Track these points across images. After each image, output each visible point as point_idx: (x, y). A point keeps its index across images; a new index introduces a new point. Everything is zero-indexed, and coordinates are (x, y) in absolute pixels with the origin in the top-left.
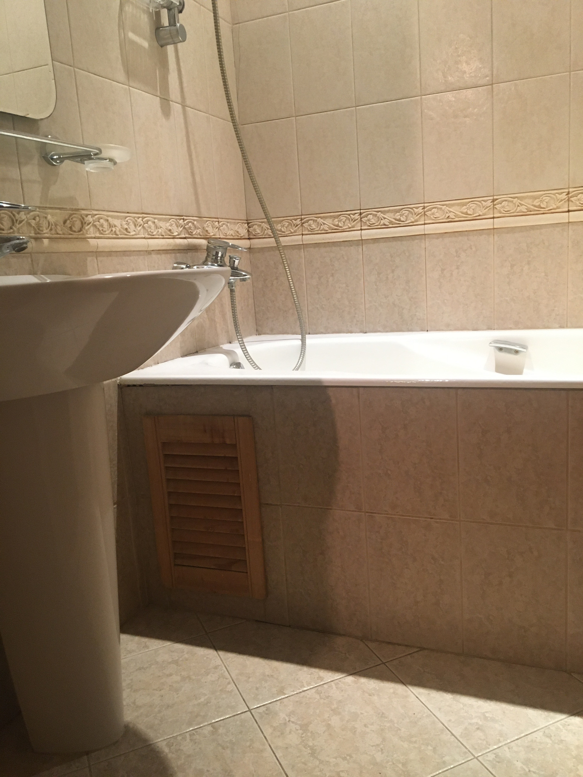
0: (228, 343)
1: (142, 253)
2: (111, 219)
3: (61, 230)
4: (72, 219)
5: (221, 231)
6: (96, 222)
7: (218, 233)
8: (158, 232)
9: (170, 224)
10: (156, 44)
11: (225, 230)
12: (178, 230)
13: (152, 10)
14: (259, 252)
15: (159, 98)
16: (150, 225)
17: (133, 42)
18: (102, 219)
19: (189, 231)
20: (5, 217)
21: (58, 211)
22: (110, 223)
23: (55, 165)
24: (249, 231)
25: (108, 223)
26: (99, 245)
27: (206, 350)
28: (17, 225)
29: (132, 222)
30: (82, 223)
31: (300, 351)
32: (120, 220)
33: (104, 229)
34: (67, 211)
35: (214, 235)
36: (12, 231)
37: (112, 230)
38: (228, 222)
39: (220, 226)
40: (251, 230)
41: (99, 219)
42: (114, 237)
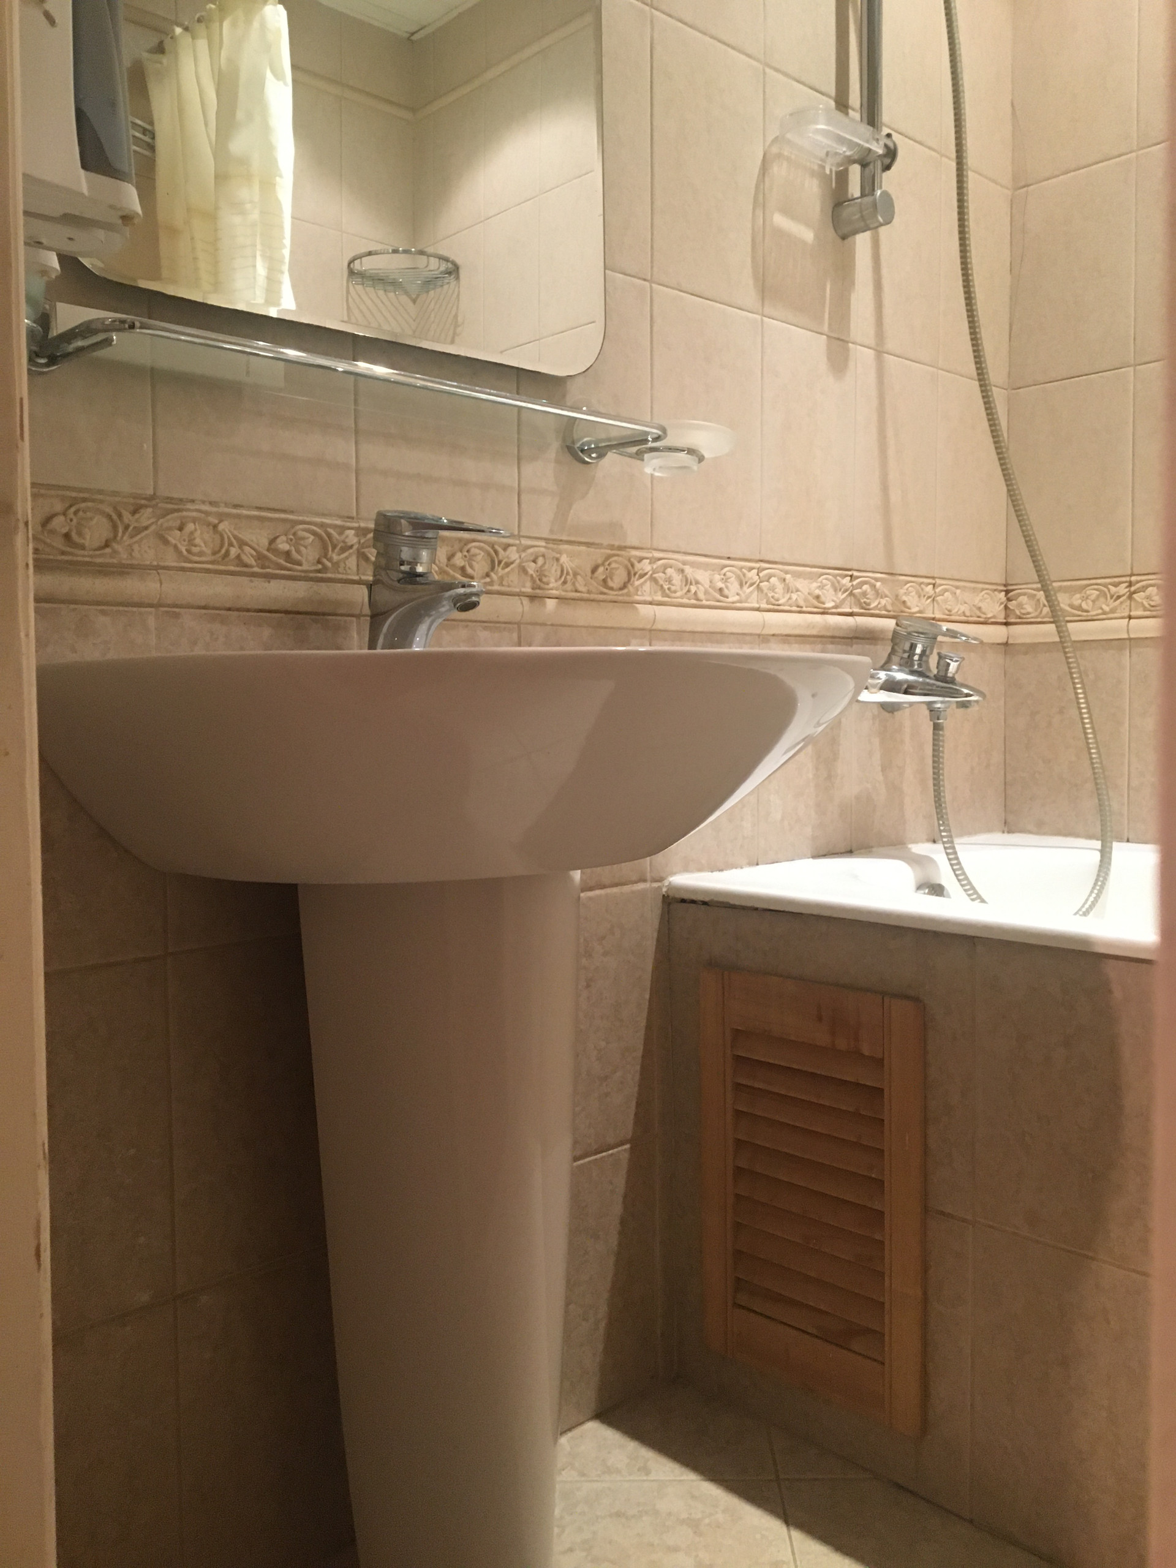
0: (928, 841)
1: (748, 638)
2: (691, 570)
3: (585, 585)
4: (609, 565)
5: (938, 604)
6: (658, 572)
7: (931, 608)
8: (790, 598)
9: (819, 584)
10: (831, 233)
11: (949, 603)
12: (837, 598)
13: (831, 171)
14: (1026, 653)
15: (825, 337)
16: (774, 585)
17: (779, 233)
18: (671, 567)
19: (862, 601)
20: (480, 554)
21: (583, 548)
22: (688, 576)
23: (588, 463)
24: (1009, 608)
25: (682, 576)
26: (656, 617)
27: (874, 849)
28: (500, 570)
29: (734, 576)
30: (629, 574)
31: (1095, 877)
32: (709, 572)
33: (673, 588)
34: (600, 548)
35: (920, 612)
36: (488, 580)
37: (689, 591)
38: (957, 587)
39: (937, 594)
40: (1011, 605)
41: (665, 567)
42: (693, 604)
